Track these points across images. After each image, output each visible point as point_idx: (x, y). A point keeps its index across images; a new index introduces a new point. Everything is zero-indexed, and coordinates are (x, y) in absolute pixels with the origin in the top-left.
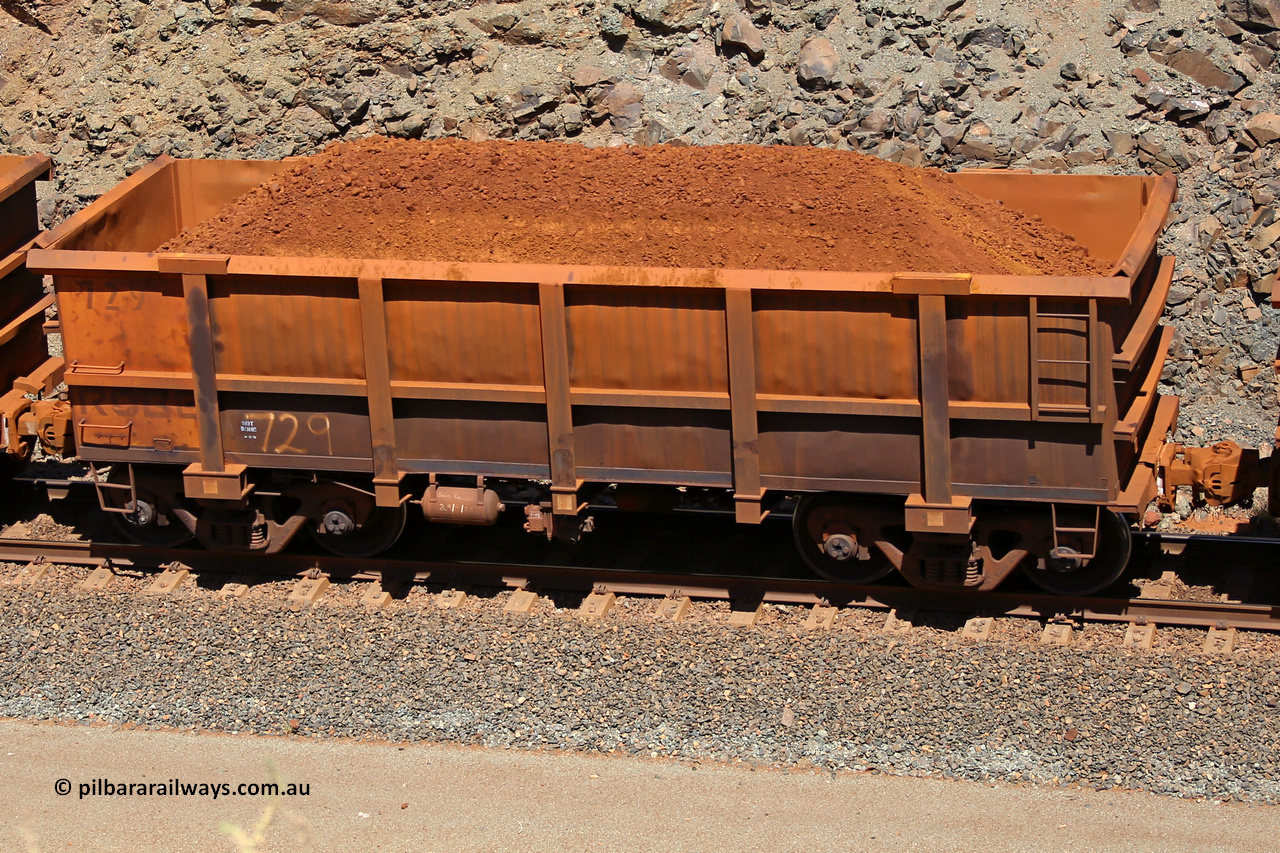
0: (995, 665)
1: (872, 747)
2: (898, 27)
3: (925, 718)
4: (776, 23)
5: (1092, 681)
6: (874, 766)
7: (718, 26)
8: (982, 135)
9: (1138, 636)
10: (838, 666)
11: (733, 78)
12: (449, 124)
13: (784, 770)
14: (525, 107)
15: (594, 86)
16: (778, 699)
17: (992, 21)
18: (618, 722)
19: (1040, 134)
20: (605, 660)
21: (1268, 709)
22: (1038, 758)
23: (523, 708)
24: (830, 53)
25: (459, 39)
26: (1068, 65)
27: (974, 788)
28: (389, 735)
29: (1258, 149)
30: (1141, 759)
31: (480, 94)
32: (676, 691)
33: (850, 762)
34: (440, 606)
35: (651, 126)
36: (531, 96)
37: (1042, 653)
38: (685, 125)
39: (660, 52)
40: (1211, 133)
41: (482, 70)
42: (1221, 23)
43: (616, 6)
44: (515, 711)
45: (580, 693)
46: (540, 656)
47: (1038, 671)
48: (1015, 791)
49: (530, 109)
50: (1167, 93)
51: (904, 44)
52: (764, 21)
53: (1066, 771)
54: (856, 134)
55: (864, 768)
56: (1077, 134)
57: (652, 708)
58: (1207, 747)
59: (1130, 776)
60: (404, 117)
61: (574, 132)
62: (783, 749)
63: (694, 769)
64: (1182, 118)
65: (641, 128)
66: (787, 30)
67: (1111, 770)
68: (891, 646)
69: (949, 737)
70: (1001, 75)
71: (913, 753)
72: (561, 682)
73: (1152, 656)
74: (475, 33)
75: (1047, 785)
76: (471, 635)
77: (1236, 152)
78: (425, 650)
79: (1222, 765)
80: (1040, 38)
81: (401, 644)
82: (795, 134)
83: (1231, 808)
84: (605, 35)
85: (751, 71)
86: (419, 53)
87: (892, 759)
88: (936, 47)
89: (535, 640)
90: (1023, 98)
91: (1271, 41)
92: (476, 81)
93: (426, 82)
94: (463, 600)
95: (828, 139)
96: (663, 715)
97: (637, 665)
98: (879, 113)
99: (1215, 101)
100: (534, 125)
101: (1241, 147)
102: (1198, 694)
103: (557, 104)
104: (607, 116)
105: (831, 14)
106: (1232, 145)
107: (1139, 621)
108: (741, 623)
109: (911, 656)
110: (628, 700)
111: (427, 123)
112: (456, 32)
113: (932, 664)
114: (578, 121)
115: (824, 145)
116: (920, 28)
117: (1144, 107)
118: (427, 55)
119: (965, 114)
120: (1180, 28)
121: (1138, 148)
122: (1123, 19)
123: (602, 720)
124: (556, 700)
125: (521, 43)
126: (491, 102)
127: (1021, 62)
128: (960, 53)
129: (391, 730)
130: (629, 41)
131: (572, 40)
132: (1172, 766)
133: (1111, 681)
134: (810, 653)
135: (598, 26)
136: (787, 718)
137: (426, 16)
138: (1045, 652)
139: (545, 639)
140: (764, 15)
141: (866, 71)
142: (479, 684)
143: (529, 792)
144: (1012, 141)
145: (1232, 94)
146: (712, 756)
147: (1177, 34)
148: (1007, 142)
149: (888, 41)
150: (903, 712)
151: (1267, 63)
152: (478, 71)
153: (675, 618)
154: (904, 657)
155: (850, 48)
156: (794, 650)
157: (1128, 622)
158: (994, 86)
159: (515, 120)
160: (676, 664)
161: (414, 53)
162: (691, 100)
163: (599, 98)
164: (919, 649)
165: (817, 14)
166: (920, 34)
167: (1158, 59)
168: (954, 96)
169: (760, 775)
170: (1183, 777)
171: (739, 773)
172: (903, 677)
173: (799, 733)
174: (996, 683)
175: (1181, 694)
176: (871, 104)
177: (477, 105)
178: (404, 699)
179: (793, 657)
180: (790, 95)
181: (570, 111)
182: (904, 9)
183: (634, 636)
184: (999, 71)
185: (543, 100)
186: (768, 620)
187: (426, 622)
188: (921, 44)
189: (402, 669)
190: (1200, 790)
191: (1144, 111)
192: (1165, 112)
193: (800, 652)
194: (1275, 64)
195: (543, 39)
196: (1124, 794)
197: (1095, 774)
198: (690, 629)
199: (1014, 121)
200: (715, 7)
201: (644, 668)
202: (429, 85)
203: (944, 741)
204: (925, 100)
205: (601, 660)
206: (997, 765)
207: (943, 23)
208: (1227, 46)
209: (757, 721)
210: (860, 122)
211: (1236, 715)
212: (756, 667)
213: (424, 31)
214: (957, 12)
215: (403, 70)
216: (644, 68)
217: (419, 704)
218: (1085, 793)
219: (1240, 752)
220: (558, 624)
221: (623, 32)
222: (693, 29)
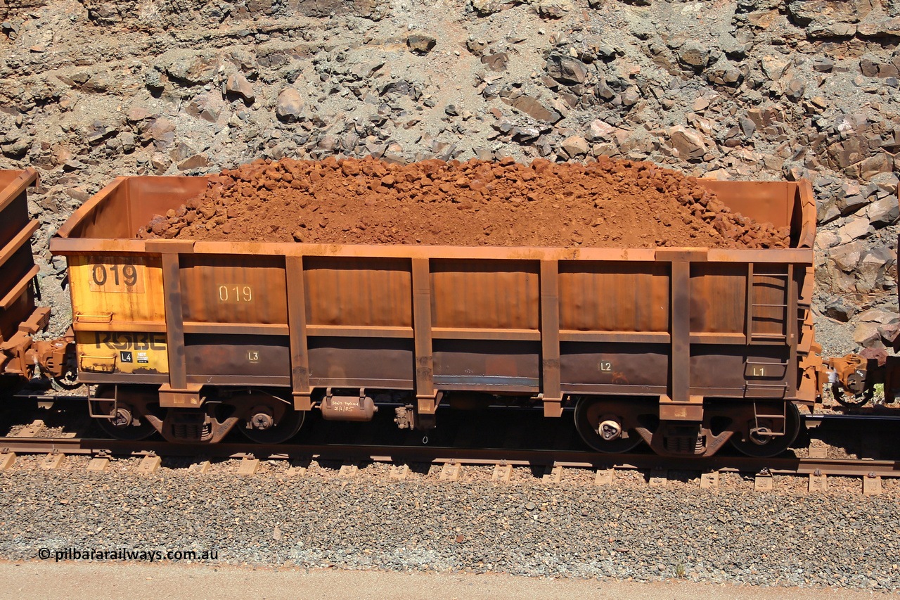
0: (411, 495)
1: (332, 552)
2: (341, 82)
3: (367, 531)
4: (261, 79)
5: (473, 503)
6: (334, 564)
7: (224, 81)
8: (397, 151)
9: (501, 473)
10: (309, 500)
11: (235, 114)
12: (44, 146)
13: (275, 569)
14: (96, 135)
15: (142, 120)
16: (271, 522)
17: (401, 78)
18: (165, 541)
19: (434, 150)
20: (155, 500)
21: (583, 517)
22: (439, 554)
23: (101, 535)
24: (297, 98)
25: (50, 90)
26: (450, 106)
27: (399, 576)
28: (9, 556)
29: (570, 159)
30: (504, 553)
31: (66, 126)
32: (203, 519)
33: (318, 562)
34: (43, 468)
35: (180, 146)
36: (100, 127)
37: (440, 486)
38: (203, 146)
39: (186, 98)
40: (540, 148)
41: (66, 110)
42: (545, 79)
43: (156, 68)
44: (95, 537)
45: (139, 523)
46: (112, 499)
47: (439, 498)
48: (424, 577)
49: (100, 136)
50: (513, 124)
51: (345, 93)
52: (254, 77)
53: (457, 562)
54: (316, 151)
55: (327, 566)
56: (457, 150)
57: (187, 532)
58: (545, 544)
59: (497, 564)
60: (14, 142)
61: (129, 151)
62: (274, 555)
63: (216, 570)
64: (522, 140)
65: (174, 148)
66: (269, 84)
67: (485, 560)
68: (344, 485)
69: (382, 543)
70: (408, 113)
71: (359, 554)
72: (126, 516)
73: (510, 486)
74: (61, 85)
75: (445, 572)
76: (65, 487)
77: (556, 161)
78: (33, 498)
79: (555, 555)
80: (432, 88)
81: (16, 495)
82: (276, 151)
83: (560, 582)
84: (149, 87)
85: (246, 110)
86: (23, 99)
87: (346, 559)
88: (366, 94)
89: (109, 489)
90: (422, 127)
91: (577, 91)
92: (63, 118)
93: (28, 118)
94: (59, 463)
95: (297, 154)
96: (195, 536)
97: (177, 503)
98: (330, 138)
99: (542, 129)
100: (102, 147)
101: (560, 158)
102: (539, 510)
103: (117, 133)
104: (152, 140)
105: (298, 73)
106: (554, 157)
107: (502, 464)
108: (245, 473)
109: (357, 491)
110: (172, 527)
111: (30, 146)
112: (48, 85)
113: (370, 496)
114: (132, 143)
115: (295, 158)
116: (355, 82)
117: (498, 133)
118: (28, 100)
119: (385, 138)
120: (519, 83)
121: (495, 159)
122: (484, 76)
123: (154, 540)
124: (123, 528)
125: (92, 92)
126: (74, 131)
127: (420, 104)
128: (380, 98)
129: (10, 553)
130: (165, 91)
131: (127, 90)
132: (523, 556)
133: (485, 503)
134: (291, 492)
135: (144, 81)
136: (277, 534)
137: (27, 74)
138: (442, 487)
139: (115, 488)
140: (253, 73)
141: (321, 110)
142: (71, 519)
143: (106, 591)
144: (416, 155)
145: (553, 124)
146: (228, 562)
147: (517, 86)
148: (413, 156)
149: (334, 91)
150: (352, 528)
151: (574, 104)
152: (65, 110)
153: (202, 471)
154: (352, 492)
155: (310, 95)
156: (281, 490)
157: (495, 465)
158: (404, 119)
159: (90, 143)
160: (203, 501)
161: (20, 99)
162: (207, 129)
163: (146, 129)
164: (362, 486)
165: (288, 73)
166: (355, 85)
167: (507, 102)
168: (378, 126)
169: (259, 573)
170: (531, 563)
171: (246, 572)
172: (352, 505)
173: (284, 545)
174: (412, 507)
175: (528, 510)
176: (325, 131)
177: (64, 133)
178: (19, 532)
179: (280, 494)
180: (272, 126)
181: (127, 137)
182: (344, 70)
183: (174, 484)
184: (406, 110)
185: (108, 130)
186: (264, 470)
187: (34, 480)
188: (356, 92)
189: (18, 512)
190: (541, 571)
191: (498, 136)
192: (512, 136)
193: (285, 491)
194: (579, 105)
195: (107, 89)
196: (494, 576)
197: (475, 563)
198: (212, 478)
199: (417, 142)
200: (221, 69)
201: (181, 505)
202: (31, 120)
203: (379, 546)
204: (360, 129)
205: (153, 501)
206: (413, 560)
207: (370, 79)
208: (549, 94)
209: (257, 537)
210: (318, 143)
211: (563, 522)
212: (256, 502)
213: (26, 84)
214: (379, 72)
215: (13, 111)
216: (176, 108)
217: (29, 535)
218: (469, 576)
219: (566, 546)
220: (124, 478)
221: (161, 85)
222: (207, 82)
